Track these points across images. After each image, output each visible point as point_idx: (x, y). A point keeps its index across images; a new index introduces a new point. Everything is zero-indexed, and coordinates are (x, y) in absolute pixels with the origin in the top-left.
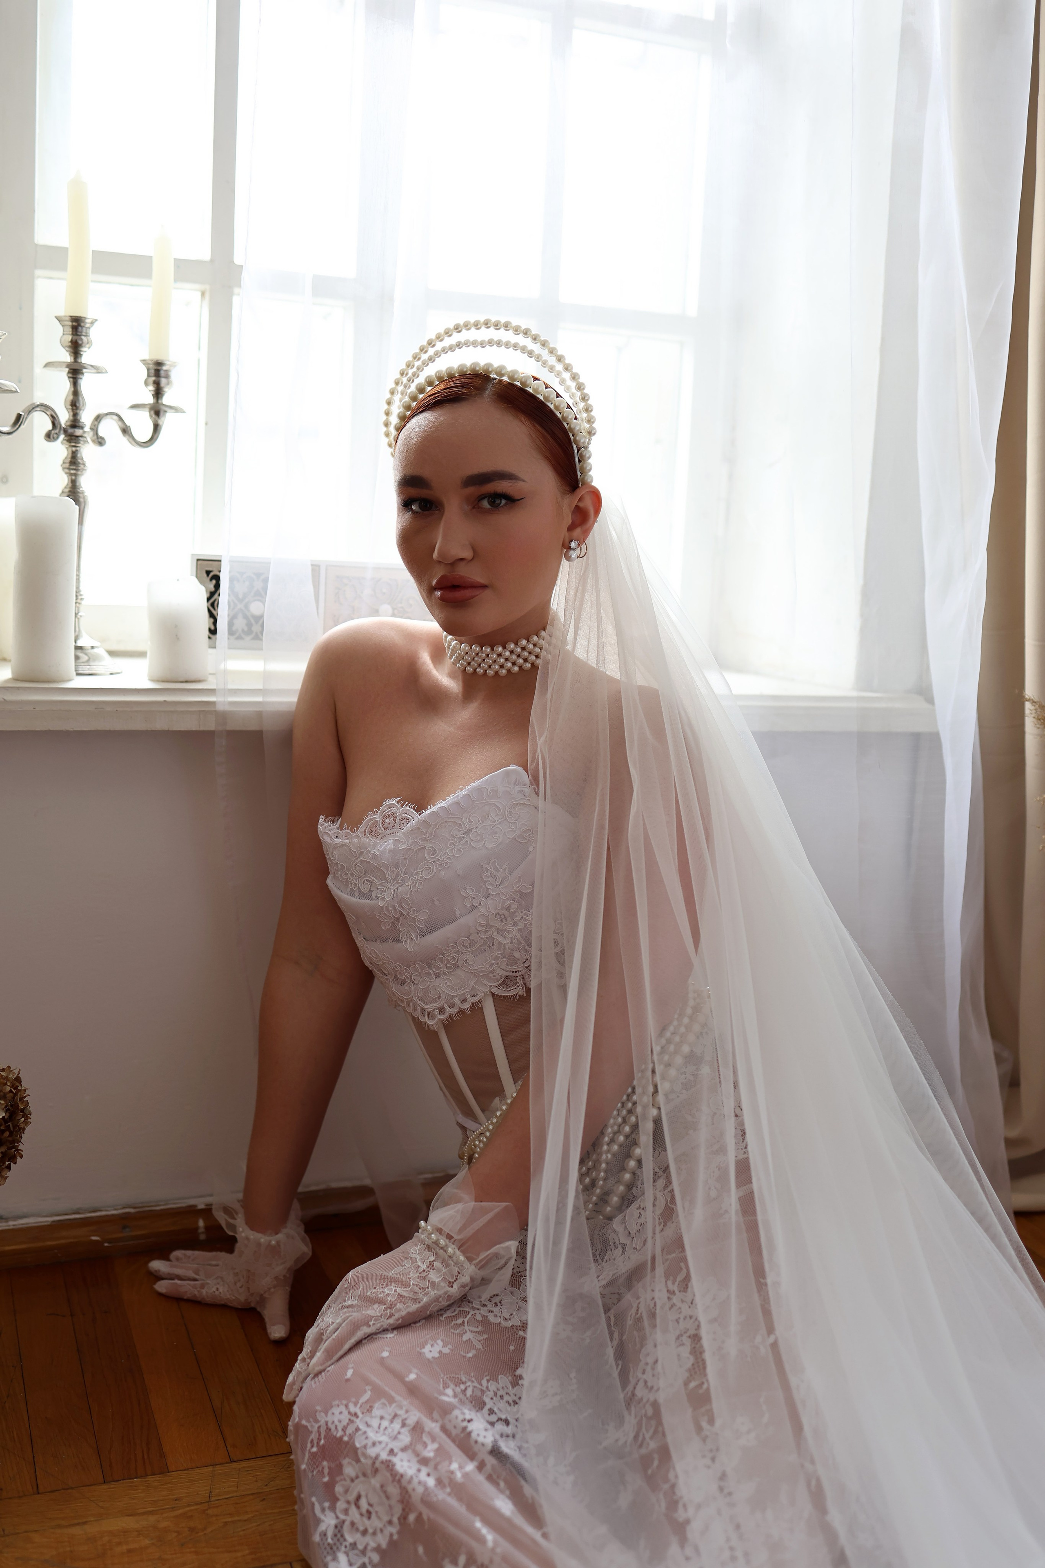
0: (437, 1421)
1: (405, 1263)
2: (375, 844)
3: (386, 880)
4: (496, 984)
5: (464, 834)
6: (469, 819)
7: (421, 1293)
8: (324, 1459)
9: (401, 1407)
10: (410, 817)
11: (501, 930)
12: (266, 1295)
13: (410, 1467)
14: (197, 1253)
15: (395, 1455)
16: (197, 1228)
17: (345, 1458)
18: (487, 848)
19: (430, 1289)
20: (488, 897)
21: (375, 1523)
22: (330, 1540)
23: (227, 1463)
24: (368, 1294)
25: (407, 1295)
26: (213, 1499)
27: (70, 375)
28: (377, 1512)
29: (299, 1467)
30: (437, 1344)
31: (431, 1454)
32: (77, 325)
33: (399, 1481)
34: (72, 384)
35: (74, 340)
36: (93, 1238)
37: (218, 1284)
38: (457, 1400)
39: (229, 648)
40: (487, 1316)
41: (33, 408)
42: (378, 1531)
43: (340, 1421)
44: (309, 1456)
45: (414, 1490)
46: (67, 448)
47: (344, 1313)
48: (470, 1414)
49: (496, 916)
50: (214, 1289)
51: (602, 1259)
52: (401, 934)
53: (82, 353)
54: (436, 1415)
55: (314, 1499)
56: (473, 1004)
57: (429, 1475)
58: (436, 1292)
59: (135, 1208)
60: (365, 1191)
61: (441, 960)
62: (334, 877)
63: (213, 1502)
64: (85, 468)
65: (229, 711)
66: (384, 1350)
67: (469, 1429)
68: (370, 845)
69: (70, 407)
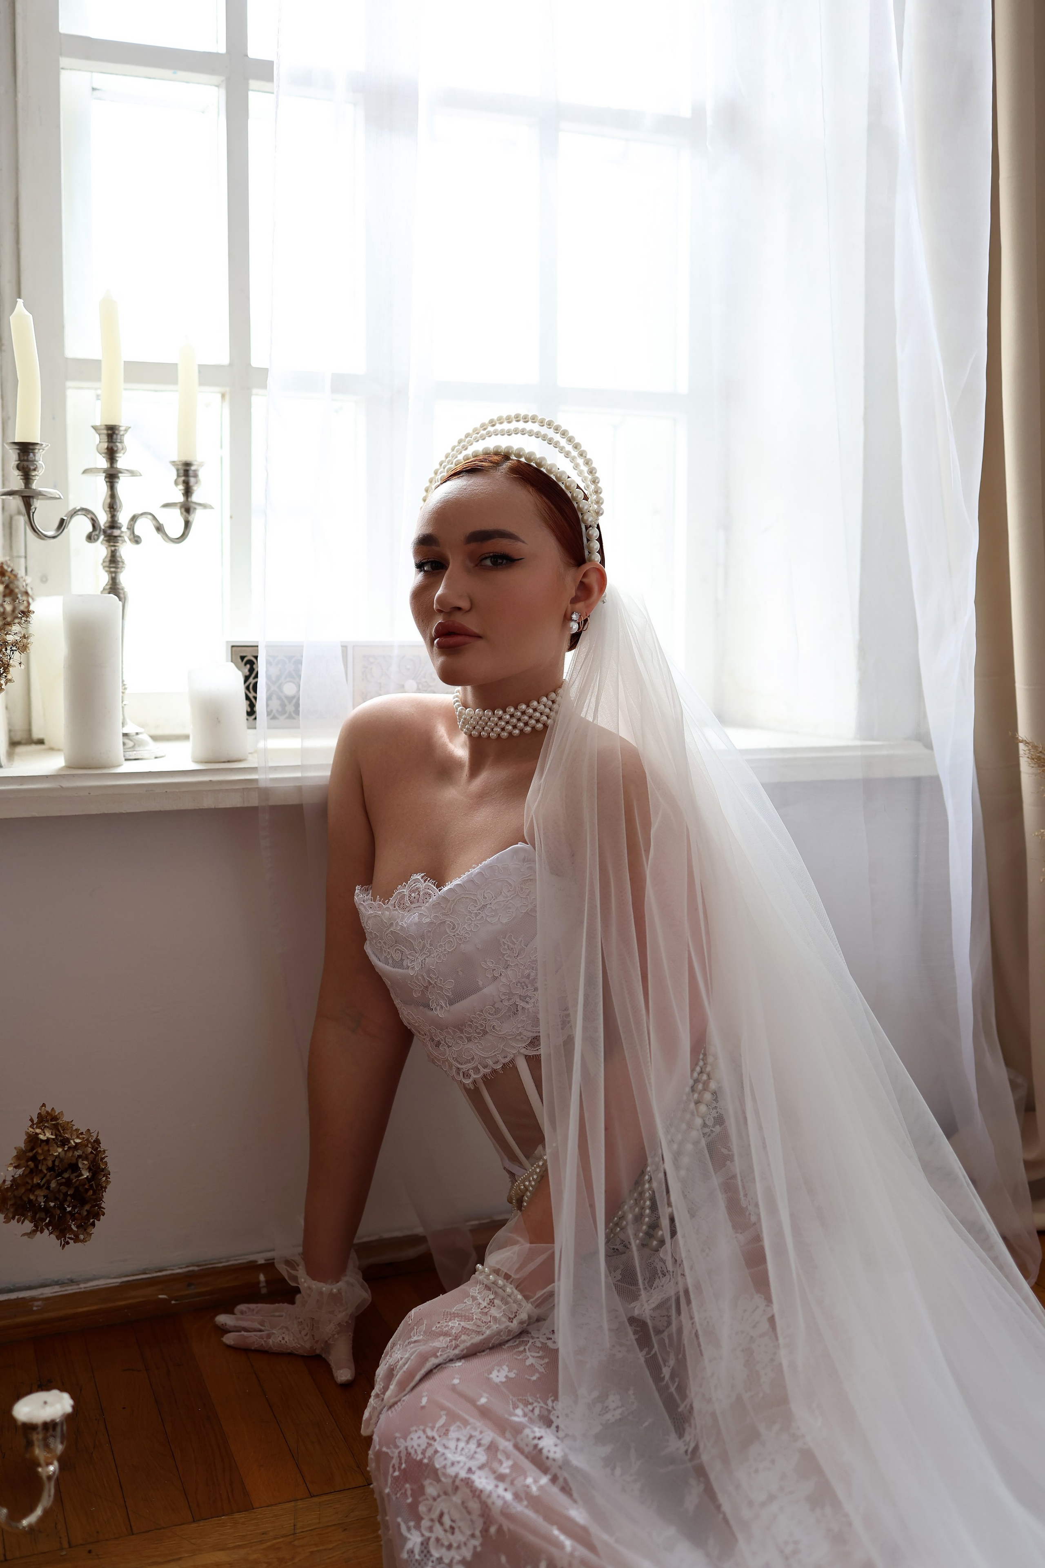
0: (509, 1440)
1: (466, 1300)
2: (403, 917)
3: (414, 950)
4: (524, 1045)
5: (479, 909)
6: (484, 895)
7: (484, 1327)
8: (406, 1481)
9: (475, 1429)
10: (431, 892)
11: (523, 996)
12: (331, 1342)
13: (488, 1484)
14: (260, 1305)
15: (474, 1473)
16: (259, 1282)
17: (426, 1479)
18: (501, 923)
19: (492, 1323)
20: (507, 968)
21: (459, 1537)
22: (417, 1557)
23: (308, 1498)
24: (433, 1329)
25: (471, 1328)
26: (298, 1531)
27: (107, 480)
28: (459, 1528)
29: (381, 1493)
30: (503, 1369)
31: (507, 1471)
32: (112, 433)
33: (479, 1497)
34: (109, 488)
35: (109, 447)
36: (160, 1296)
37: (284, 1333)
38: (526, 1419)
39: (268, 728)
40: (546, 1343)
41: (74, 513)
42: (462, 1544)
43: (419, 1446)
44: (392, 1480)
45: (493, 1503)
46: (107, 548)
47: (411, 1348)
48: (540, 1432)
49: (517, 984)
50: (280, 1338)
51: (651, 1287)
52: (430, 1002)
53: (117, 459)
54: (508, 1435)
55: (399, 1520)
56: (504, 1064)
57: (506, 1490)
58: (498, 1326)
59: (198, 1266)
60: (415, 1240)
61: (470, 1026)
62: (370, 943)
63: (298, 1535)
64: (124, 566)
65: (271, 787)
66: (454, 1378)
67: (540, 1446)
68: (399, 917)
69: (108, 509)
